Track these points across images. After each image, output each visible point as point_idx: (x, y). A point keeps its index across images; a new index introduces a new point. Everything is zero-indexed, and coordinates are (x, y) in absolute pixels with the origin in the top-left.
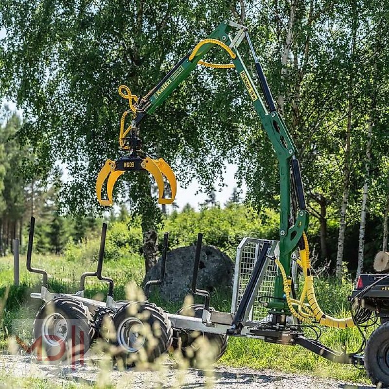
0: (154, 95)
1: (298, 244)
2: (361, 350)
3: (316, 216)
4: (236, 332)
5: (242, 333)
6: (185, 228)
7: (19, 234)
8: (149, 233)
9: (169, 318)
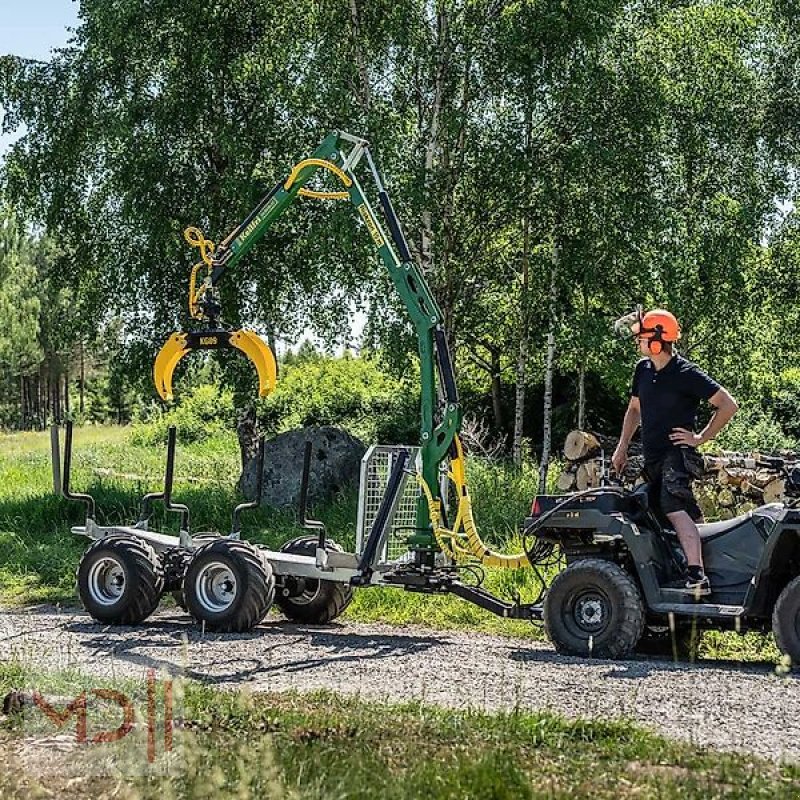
0: (237, 239)
1: (448, 451)
2: (539, 600)
3: (485, 368)
4: (363, 581)
5: (372, 582)
6: (298, 391)
7: (64, 393)
8: (245, 410)
9: (269, 560)
